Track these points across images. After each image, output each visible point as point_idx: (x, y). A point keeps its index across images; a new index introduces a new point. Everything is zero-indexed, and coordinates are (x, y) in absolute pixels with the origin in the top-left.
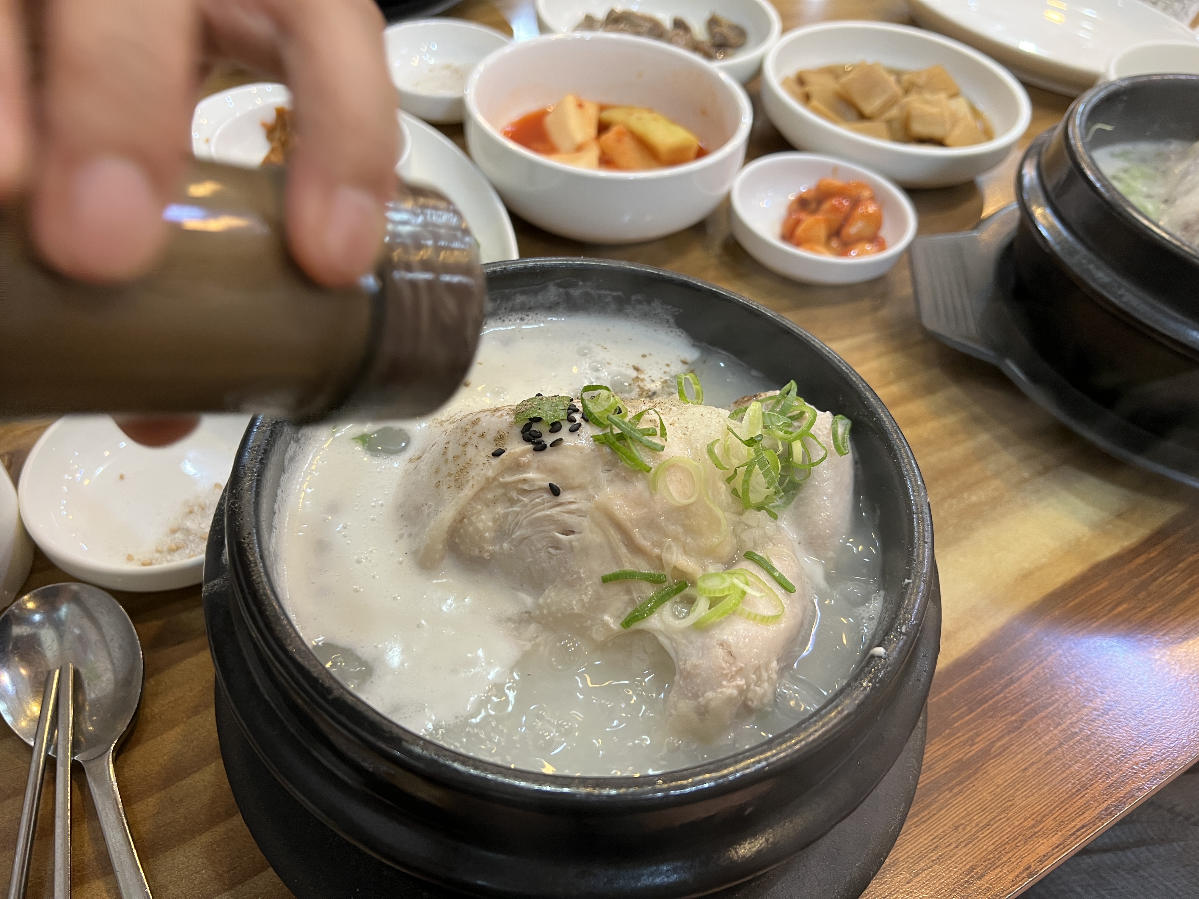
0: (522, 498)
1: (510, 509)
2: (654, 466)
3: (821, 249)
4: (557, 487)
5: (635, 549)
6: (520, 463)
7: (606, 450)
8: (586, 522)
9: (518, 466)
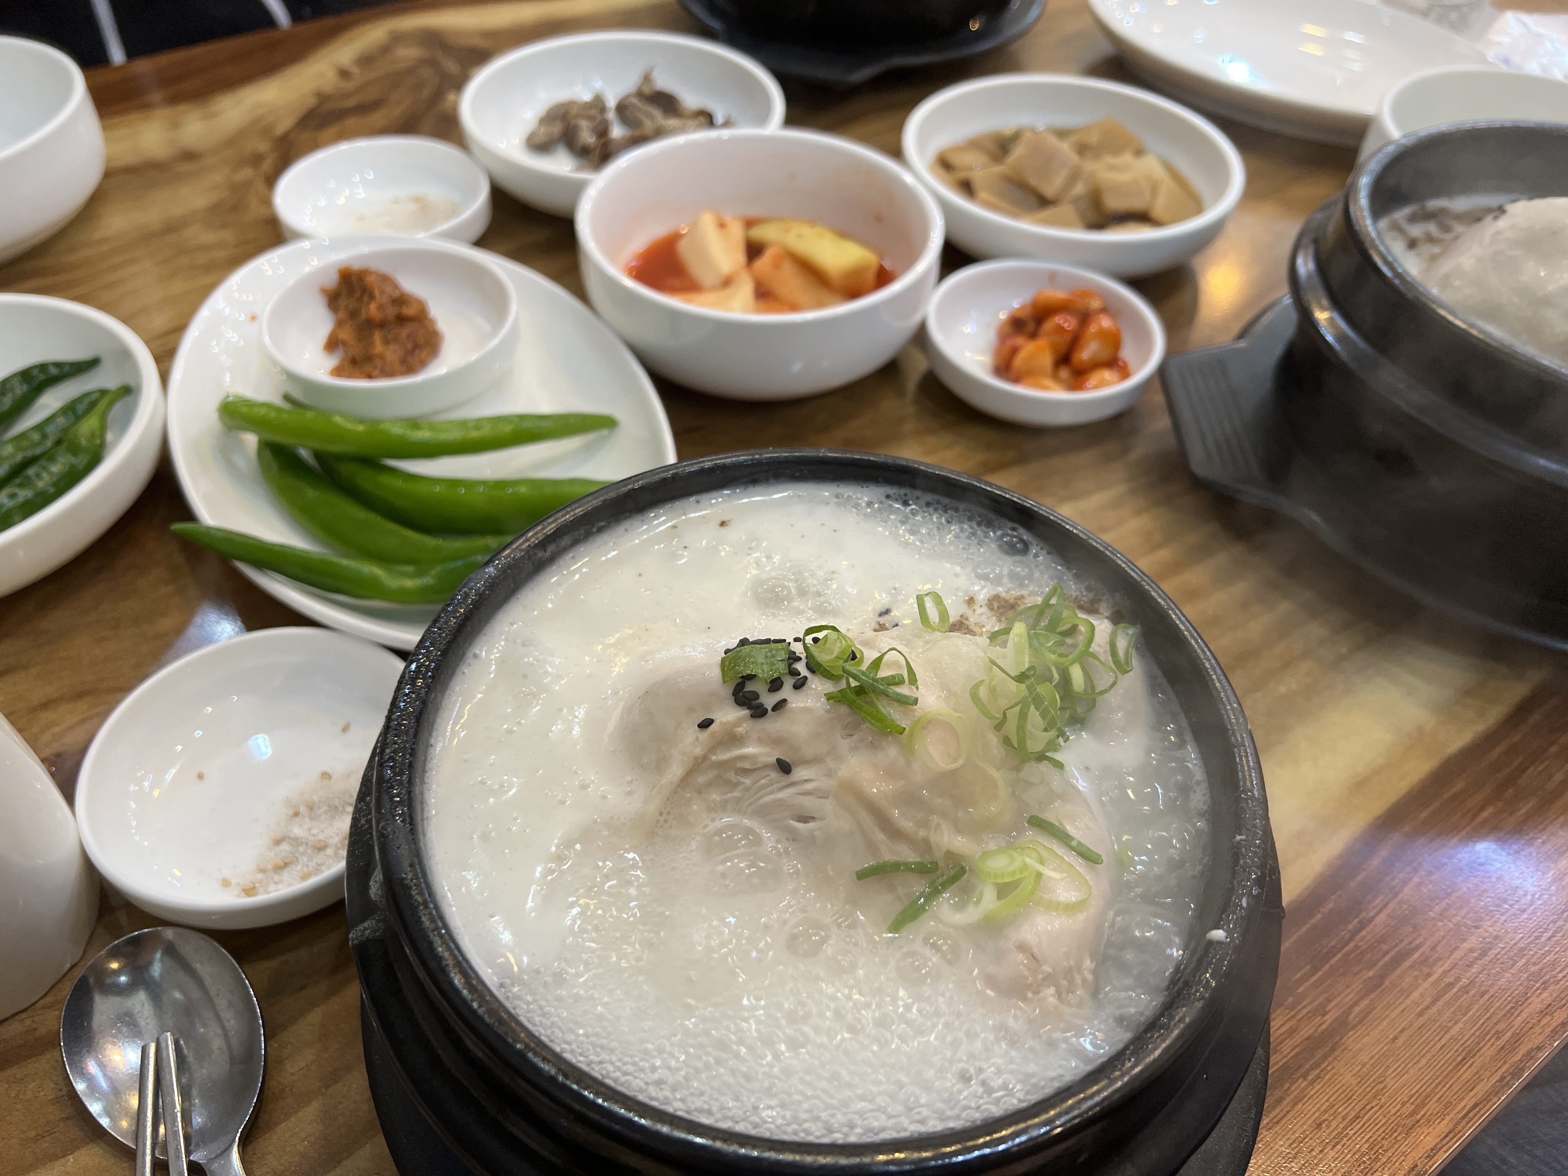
0: (743, 780)
1: (729, 795)
2: (907, 725)
3: (1048, 382)
4: (786, 762)
5: (895, 833)
6: (736, 735)
7: (843, 709)
8: (828, 806)
9: (732, 739)
